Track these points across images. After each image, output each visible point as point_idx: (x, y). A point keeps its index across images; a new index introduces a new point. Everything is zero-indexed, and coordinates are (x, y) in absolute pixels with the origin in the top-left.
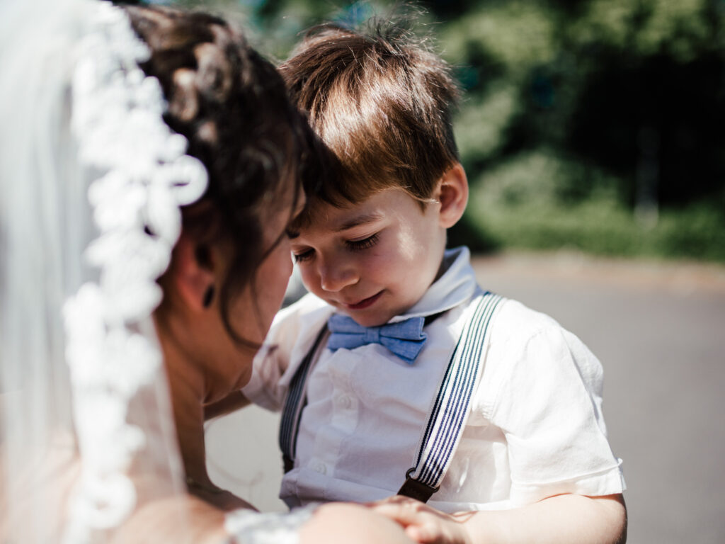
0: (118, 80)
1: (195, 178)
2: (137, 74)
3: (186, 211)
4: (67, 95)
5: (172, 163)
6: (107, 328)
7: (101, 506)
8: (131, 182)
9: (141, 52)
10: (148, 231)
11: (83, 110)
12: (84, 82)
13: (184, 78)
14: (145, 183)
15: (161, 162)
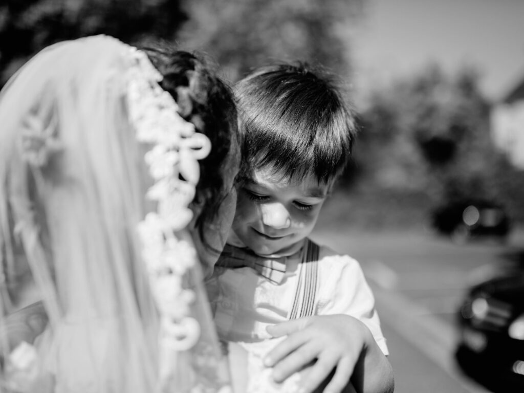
0: (150, 93)
1: (204, 144)
2: (158, 89)
3: (201, 162)
4: (123, 103)
5: (190, 137)
6: (165, 238)
7: (181, 338)
8: (168, 150)
9: (159, 77)
10: (181, 178)
11: (135, 112)
12: (133, 95)
13: (183, 92)
14: (177, 150)
15: (183, 137)
